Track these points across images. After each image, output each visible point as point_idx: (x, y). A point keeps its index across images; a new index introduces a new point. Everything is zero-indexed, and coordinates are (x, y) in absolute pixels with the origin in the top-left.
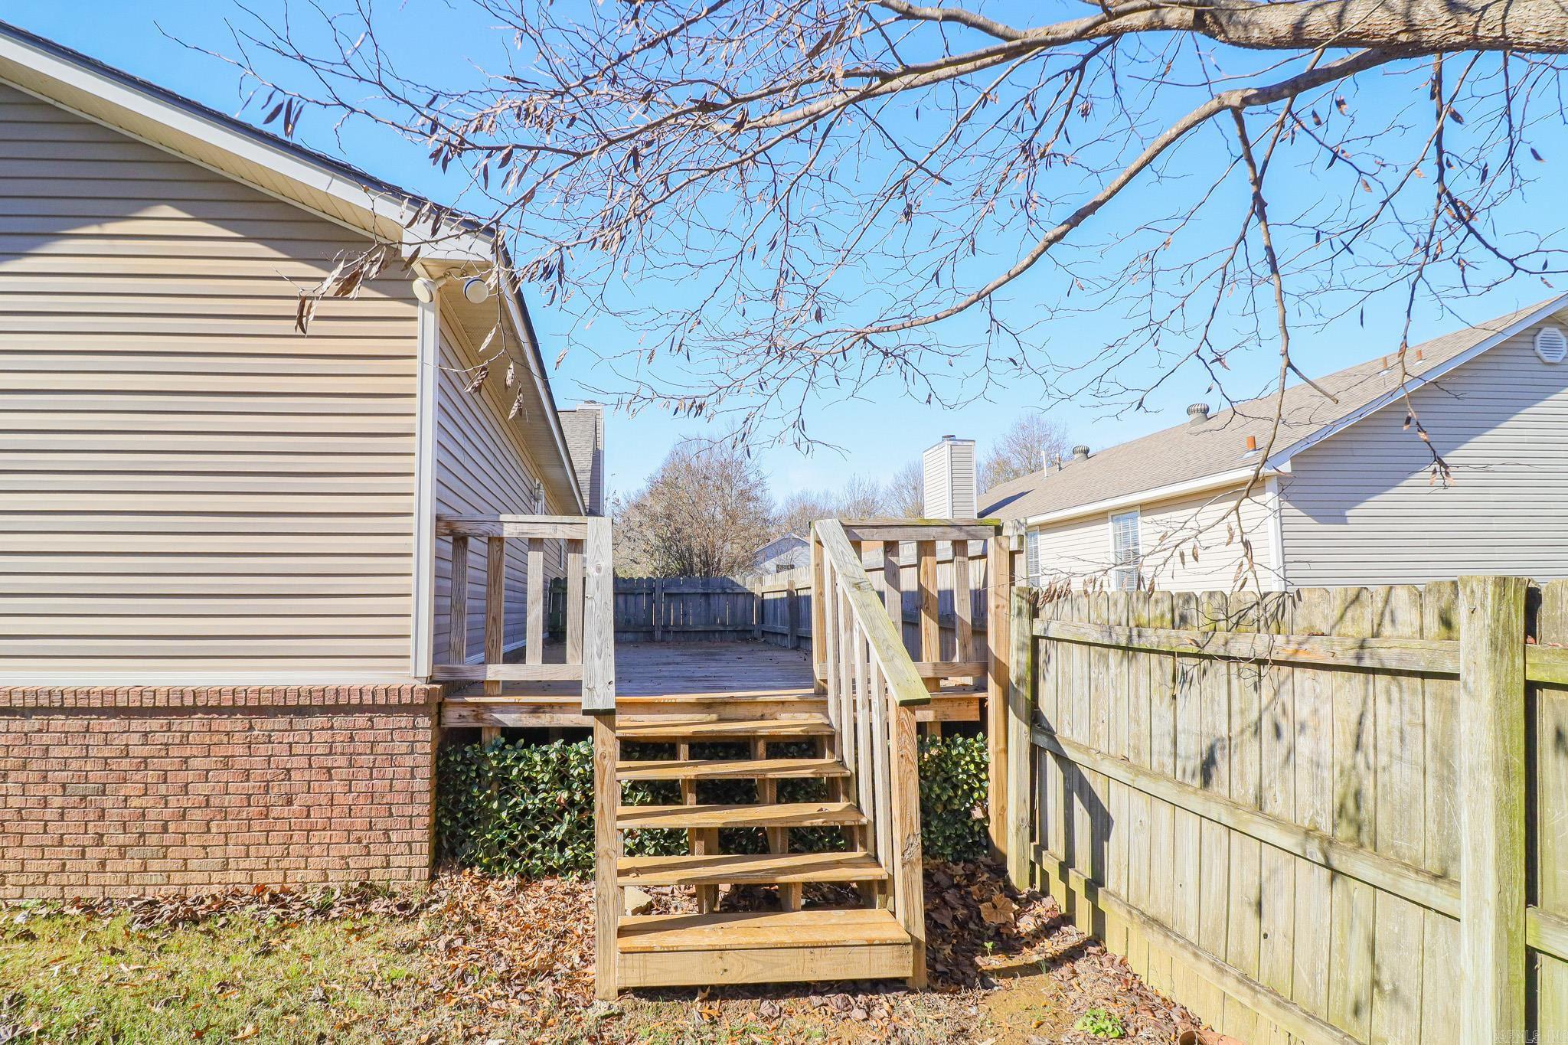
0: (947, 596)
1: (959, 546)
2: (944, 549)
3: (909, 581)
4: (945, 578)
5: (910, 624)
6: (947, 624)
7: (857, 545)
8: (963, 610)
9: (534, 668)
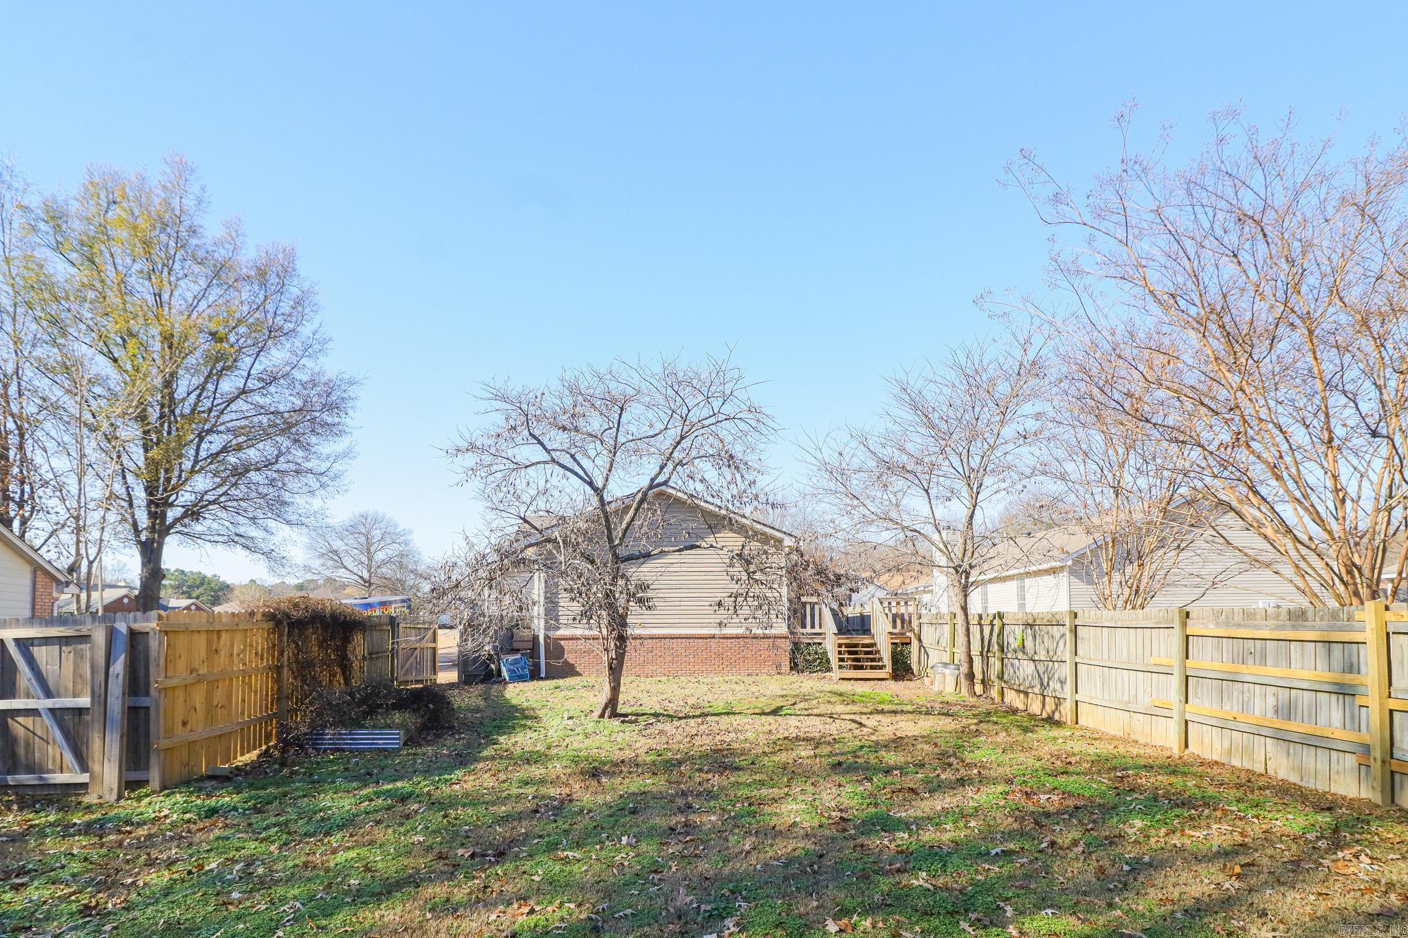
0: (903, 615)
1: (906, 603)
2: (902, 603)
3: (894, 611)
4: (903, 610)
5: (894, 622)
6: (903, 622)
7: (881, 603)
8: (906, 618)
9: (808, 630)
